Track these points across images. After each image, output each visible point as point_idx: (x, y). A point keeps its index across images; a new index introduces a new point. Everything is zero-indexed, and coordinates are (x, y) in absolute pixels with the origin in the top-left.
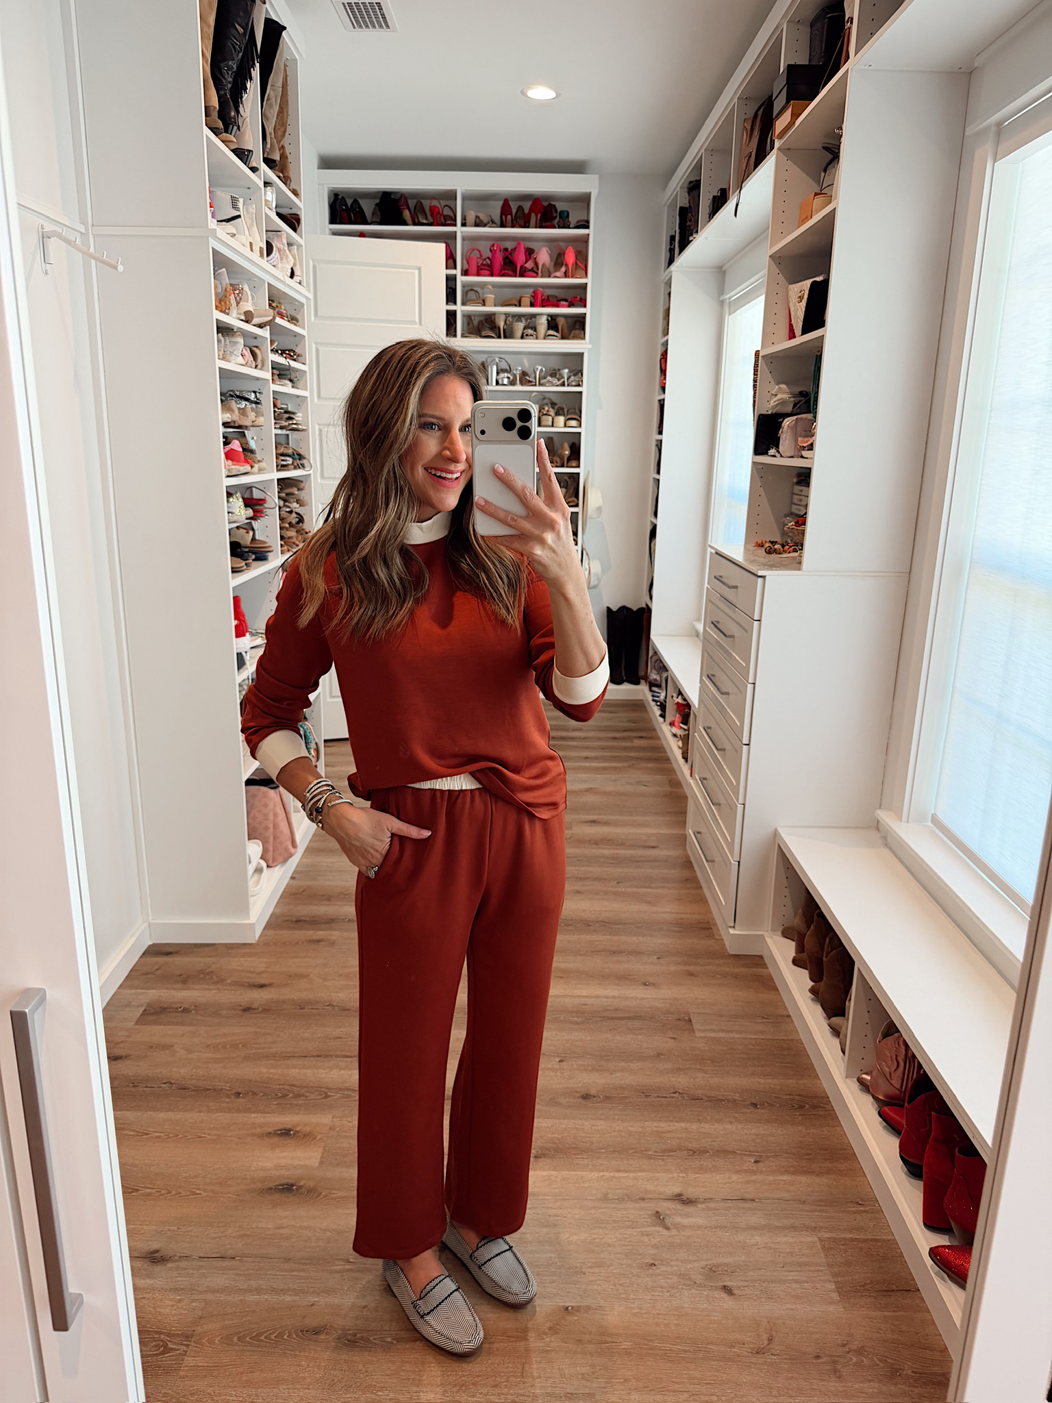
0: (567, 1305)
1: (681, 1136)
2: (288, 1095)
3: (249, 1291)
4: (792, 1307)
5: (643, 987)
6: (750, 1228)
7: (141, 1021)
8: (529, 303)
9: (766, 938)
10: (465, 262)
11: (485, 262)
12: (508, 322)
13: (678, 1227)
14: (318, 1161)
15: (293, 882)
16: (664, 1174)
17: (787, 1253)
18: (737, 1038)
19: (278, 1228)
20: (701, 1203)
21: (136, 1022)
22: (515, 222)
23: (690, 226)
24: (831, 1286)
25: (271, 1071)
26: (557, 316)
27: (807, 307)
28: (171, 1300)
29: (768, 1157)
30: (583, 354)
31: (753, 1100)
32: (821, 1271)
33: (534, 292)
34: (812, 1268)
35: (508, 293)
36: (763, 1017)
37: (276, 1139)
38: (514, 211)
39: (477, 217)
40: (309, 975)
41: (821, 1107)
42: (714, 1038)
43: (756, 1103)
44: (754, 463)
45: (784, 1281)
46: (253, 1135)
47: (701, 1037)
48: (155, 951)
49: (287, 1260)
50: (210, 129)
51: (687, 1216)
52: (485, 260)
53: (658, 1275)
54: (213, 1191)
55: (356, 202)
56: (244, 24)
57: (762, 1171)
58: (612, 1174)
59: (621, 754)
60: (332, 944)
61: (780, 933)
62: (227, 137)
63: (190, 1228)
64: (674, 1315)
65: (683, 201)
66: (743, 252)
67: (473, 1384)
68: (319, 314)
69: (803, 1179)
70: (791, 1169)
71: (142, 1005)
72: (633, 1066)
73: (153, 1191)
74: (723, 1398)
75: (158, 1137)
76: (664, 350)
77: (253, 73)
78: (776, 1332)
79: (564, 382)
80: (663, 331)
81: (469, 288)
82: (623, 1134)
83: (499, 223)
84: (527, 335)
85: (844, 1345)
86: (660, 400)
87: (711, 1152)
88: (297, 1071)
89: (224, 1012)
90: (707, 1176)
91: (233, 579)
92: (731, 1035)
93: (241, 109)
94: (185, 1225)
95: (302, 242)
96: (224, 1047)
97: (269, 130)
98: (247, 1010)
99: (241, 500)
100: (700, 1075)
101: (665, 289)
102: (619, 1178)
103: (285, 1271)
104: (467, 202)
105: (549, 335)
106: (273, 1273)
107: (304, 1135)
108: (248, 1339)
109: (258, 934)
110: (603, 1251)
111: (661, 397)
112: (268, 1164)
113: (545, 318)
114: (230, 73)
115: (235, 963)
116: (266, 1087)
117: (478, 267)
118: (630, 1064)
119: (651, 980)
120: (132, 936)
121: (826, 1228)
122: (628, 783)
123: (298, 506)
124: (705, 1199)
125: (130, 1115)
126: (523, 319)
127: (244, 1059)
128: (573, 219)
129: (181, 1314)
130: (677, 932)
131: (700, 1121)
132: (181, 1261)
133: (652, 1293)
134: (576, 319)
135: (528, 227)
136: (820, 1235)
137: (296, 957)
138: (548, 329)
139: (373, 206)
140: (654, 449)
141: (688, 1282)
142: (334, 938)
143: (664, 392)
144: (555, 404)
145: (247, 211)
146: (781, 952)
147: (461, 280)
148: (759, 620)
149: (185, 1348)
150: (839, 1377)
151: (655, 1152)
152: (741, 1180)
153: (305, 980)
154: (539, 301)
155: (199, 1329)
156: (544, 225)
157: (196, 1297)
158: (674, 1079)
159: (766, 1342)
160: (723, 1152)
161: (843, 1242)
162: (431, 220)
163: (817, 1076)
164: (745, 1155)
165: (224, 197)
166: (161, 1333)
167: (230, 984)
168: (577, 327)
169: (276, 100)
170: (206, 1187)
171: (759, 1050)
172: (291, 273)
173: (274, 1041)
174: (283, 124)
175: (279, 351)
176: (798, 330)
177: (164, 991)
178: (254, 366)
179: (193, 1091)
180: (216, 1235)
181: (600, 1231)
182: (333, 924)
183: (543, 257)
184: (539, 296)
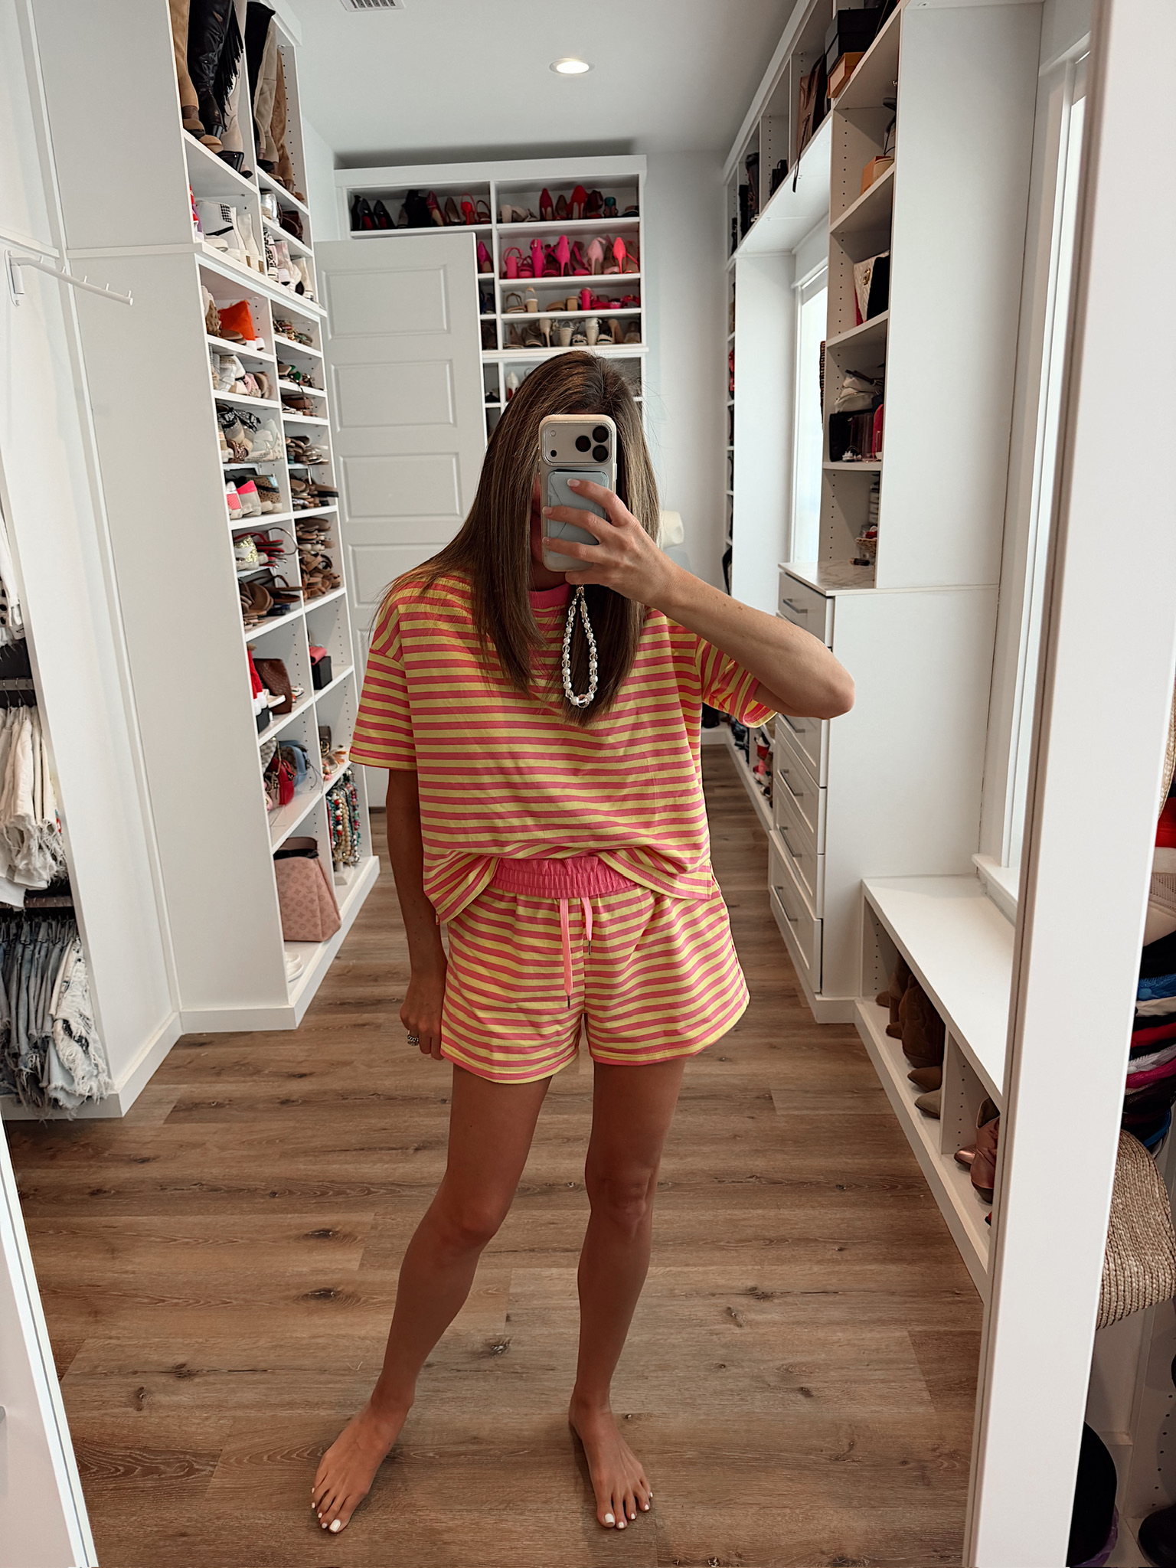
0: (629, 1412)
1: (757, 1224)
2: (326, 1193)
3: (283, 1406)
4: (877, 1409)
5: (719, 1063)
6: (831, 1323)
7: (169, 1120)
8: (576, 307)
9: (858, 1005)
10: (503, 263)
11: (525, 262)
12: (554, 328)
13: (750, 1323)
14: (358, 1263)
15: (337, 961)
16: (737, 1267)
17: (873, 1351)
18: (824, 1115)
19: (314, 1337)
20: (778, 1297)
21: (166, 1120)
22: (556, 214)
23: (751, 206)
24: (922, 1385)
25: (309, 1167)
26: (609, 318)
27: (871, 289)
28: (196, 1418)
29: (854, 1244)
30: (640, 359)
31: (839, 1183)
32: (911, 1368)
33: (581, 293)
34: (902, 1366)
35: (555, 296)
36: (853, 1092)
37: (312, 1242)
38: (554, 202)
39: (514, 212)
40: (352, 1062)
41: (916, 1187)
42: (797, 1116)
43: (842, 1185)
44: (824, 470)
45: (869, 1381)
46: (288, 1237)
47: (782, 1115)
48: (187, 1042)
49: (323, 1371)
50: (191, 131)
51: (762, 1311)
52: (525, 259)
53: (728, 1378)
54: (245, 1300)
55: (379, 203)
56: (223, 11)
58: (679, 1269)
60: (378, 1027)
61: (875, 997)
62: (209, 139)
63: (219, 1340)
64: (744, 1421)
65: (743, 179)
66: (814, 230)
67: (522, 1501)
69: (893, 1268)
70: (881, 1257)
71: (172, 1101)
72: (705, 1149)
73: (181, 1301)
74: (797, 1511)
75: (187, 1243)
76: (731, 349)
77: (238, 65)
78: (859, 1436)
80: (730, 328)
81: (510, 293)
82: (693, 1224)
83: (539, 217)
84: (576, 341)
85: (934, 1450)
86: (729, 407)
87: (790, 1240)
88: (337, 1166)
89: (261, 1106)
90: (784, 1267)
91: (246, 632)
92: (817, 1112)
93: (227, 107)
94: (213, 1337)
95: (311, 253)
96: (260, 1143)
97: (265, 127)
98: (286, 1102)
99: (252, 544)
100: (780, 1156)
101: (729, 280)
102: (687, 1273)
103: (321, 1383)
104: (501, 196)
105: (601, 340)
106: (309, 1386)
107: (344, 1236)
108: (279, 1457)
109: (298, 1021)
110: (668, 1353)
111: (730, 403)
112: (304, 1269)
113: (595, 321)
114: (211, 66)
115: (273, 1052)
116: (304, 1185)
117: (518, 267)
118: (702, 1148)
119: (728, 1055)
120: (161, 1028)
121: (917, 1320)
123: (323, 548)
124: (782, 1293)
125: (156, 1220)
126: (571, 324)
127: (281, 1156)
128: (620, 207)
129: (208, 1433)
130: (758, 1001)
131: (779, 1207)
132: (209, 1375)
133: (721, 1398)
134: (630, 321)
135: (571, 219)
136: (910, 1328)
137: (339, 1043)
138: (600, 333)
139: (400, 208)
140: (726, 460)
141: (761, 1385)
142: (379, 1021)
143: (733, 398)
145: (242, 221)
146: (873, 1020)
147: (499, 284)
149: (212, 1469)
150: (928, 1485)
151: (728, 1242)
152: (823, 1271)
153: (348, 1068)
154: (588, 304)
155: (227, 1448)
156: (588, 215)
157: (228, 1414)
158: (751, 1163)
159: (846, 1448)
160: (804, 1240)
161: (936, 1337)
162: (464, 218)
163: (912, 1154)
164: (828, 1242)
165: (212, 207)
166: (186, 1453)
167: (268, 1076)
168: (632, 329)
169: (271, 94)
170: (237, 1295)
171: (847, 1127)
172: (300, 289)
173: (314, 1136)
174: (281, 121)
175: (289, 376)
176: (864, 317)
177: (197, 1085)
178: (260, 395)
179: (226, 1192)
180: (246, 1347)
181: (666, 1330)
182: (379, 1006)
183: (596, 252)
184: (588, 299)
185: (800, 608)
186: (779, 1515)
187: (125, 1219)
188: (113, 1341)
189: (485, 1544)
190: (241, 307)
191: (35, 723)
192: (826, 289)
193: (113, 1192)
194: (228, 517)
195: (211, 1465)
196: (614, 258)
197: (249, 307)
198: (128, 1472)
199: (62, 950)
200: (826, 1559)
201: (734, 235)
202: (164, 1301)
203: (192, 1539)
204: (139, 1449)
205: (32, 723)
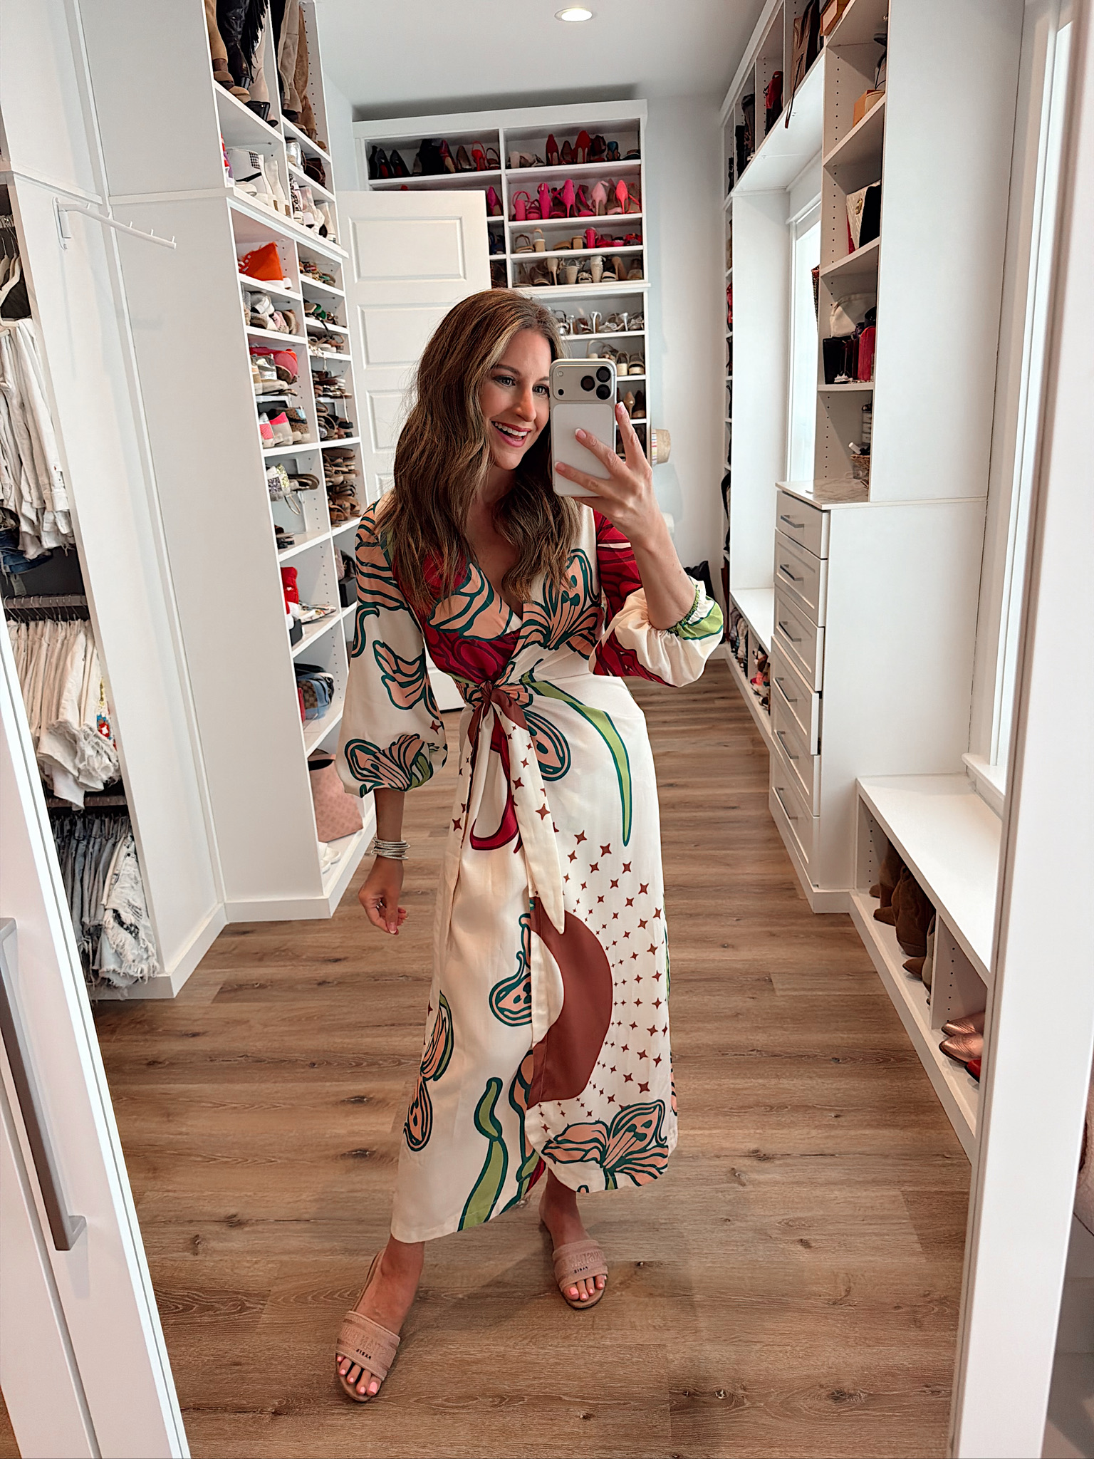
0: (639, 1260)
1: (759, 1092)
2: (362, 1063)
3: (325, 1252)
4: (872, 1259)
5: (721, 949)
6: (829, 1183)
7: (217, 999)
8: (582, 245)
9: (852, 896)
10: (513, 207)
11: (533, 205)
12: (561, 266)
13: (753, 1182)
14: (391, 1126)
16: (741, 1131)
17: (868, 1208)
18: (821, 995)
19: (352, 1192)
20: (779, 1159)
21: (214, 1000)
22: (561, 159)
23: (747, 145)
24: (916, 1238)
25: (347, 1040)
26: (613, 255)
27: (864, 217)
28: (247, 1262)
29: (850, 1111)
30: (641, 295)
31: (835, 1056)
32: (904, 1224)
33: (586, 232)
34: (895, 1221)
35: (563, 237)
36: (849, 975)
37: (350, 1106)
38: (560, 147)
39: (521, 157)
40: (383, 948)
41: (906, 1060)
42: (796, 996)
43: (838, 1058)
44: (818, 392)
45: (864, 1234)
46: (326, 1103)
47: (782, 996)
48: (232, 930)
49: (360, 1221)
50: (221, 83)
51: (764, 1172)
52: (533, 203)
53: (733, 1230)
54: (287, 1159)
55: (395, 152)
57: (842, 1126)
58: (686, 1132)
59: (701, 716)
61: (869, 889)
62: (238, 90)
63: (266, 1194)
64: (748, 1269)
65: (739, 120)
66: (809, 165)
67: (544, 1336)
68: (362, 275)
69: (886, 1132)
70: (874, 1122)
71: (217, 984)
72: (709, 1026)
73: (230, 1160)
74: (798, 1348)
75: (235, 1108)
76: (729, 283)
77: (264, 21)
78: (855, 1283)
79: (624, 327)
80: (727, 264)
81: (519, 234)
82: (698, 1092)
83: (545, 161)
84: (582, 279)
85: (925, 1296)
86: (728, 339)
87: (789, 1108)
88: (369, 1040)
89: (299, 987)
90: (785, 1131)
91: (279, 553)
92: (814, 993)
93: (253, 60)
94: (261, 1191)
95: (333, 198)
96: (299, 1020)
97: (289, 80)
98: (322, 983)
99: (284, 472)
100: (779, 1032)
101: (727, 220)
102: (693, 1136)
103: (358, 1232)
104: (509, 143)
105: (606, 277)
106: (347, 1234)
107: (377, 1102)
108: (321, 1297)
109: (332, 911)
110: (676, 1208)
111: (729, 335)
112: (342, 1131)
113: (599, 258)
114: (239, 22)
115: (310, 939)
116: (340, 1057)
117: (526, 210)
118: (706, 1025)
119: (730, 941)
120: (208, 917)
121: (910, 1181)
122: (709, 745)
124: (782, 1155)
125: (207, 1088)
126: (577, 262)
127: (319, 1031)
128: (623, 151)
129: (258, 1276)
130: (757, 893)
131: (778, 1077)
132: (257, 1225)
133: (727, 1248)
134: (632, 258)
135: (576, 163)
136: (903, 1189)
138: (604, 271)
139: (415, 157)
140: (725, 390)
141: (764, 1237)
143: (731, 330)
144: (617, 352)
145: (269, 166)
146: (865, 907)
147: (508, 225)
148: (826, 559)
149: (261, 1307)
150: (919, 1327)
151: (731, 1108)
152: (820, 1135)
153: (379, 953)
154: (592, 241)
155: (275, 1289)
156: (592, 159)
157: (274, 1259)
158: (752, 1038)
159: (843, 1294)
160: (803, 1107)
161: (928, 1196)
162: (475, 165)
163: (903, 1029)
164: (826, 1109)
165: (242, 154)
166: (239, 1293)
167: (306, 960)
168: (635, 266)
169: (294, 49)
170: (281, 1155)
171: (843, 1006)
172: (323, 231)
173: (349, 1013)
174: (303, 73)
175: (313, 314)
176: (856, 244)
177: (242, 969)
178: (288, 331)
179: (269, 1063)
180: (291, 1200)
181: (674, 1188)
182: (406, 898)
183: (600, 194)
184: (593, 236)
185: (796, 522)
186: (780, 1352)
187: (177, 1086)
188: (171, 1194)
189: (511, 1374)
190: (270, 248)
191: (89, 635)
192: (820, 222)
193: (167, 1063)
194: (261, 446)
195: (262, 1304)
196: (618, 200)
197: (277, 248)
198: (187, 1308)
199: (114, 845)
200: (824, 1392)
201: (731, 175)
202: (215, 1159)
203: (245, 1368)
204: (197, 1290)
205: (86, 636)
